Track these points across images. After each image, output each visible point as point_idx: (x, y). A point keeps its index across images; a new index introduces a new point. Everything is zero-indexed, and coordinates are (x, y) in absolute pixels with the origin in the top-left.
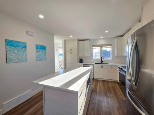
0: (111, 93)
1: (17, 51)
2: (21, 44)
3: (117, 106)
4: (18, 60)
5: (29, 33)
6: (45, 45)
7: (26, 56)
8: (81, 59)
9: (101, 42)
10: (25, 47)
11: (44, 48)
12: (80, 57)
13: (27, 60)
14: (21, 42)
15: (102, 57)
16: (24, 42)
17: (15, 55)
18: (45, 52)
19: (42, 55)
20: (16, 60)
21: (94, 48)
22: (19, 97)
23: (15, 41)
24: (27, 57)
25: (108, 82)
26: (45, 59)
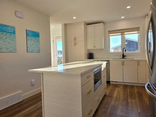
0: (134, 99)
1: (5, 37)
2: (9, 28)
3: (139, 111)
4: (6, 49)
5: (18, 14)
6: (38, 32)
7: (15, 45)
8: (90, 53)
9: (123, 25)
10: (14, 33)
11: (36, 35)
12: (88, 50)
13: (16, 50)
14: (9, 26)
15: (124, 49)
16: (12, 27)
17: (3, 42)
18: (38, 42)
19: (35, 44)
20: (5, 49)
21: (110, 35)
22: (8, 97)
23: (3, 25)
24: (16, 47)
25: (132, 87)
26: (39, 52)
